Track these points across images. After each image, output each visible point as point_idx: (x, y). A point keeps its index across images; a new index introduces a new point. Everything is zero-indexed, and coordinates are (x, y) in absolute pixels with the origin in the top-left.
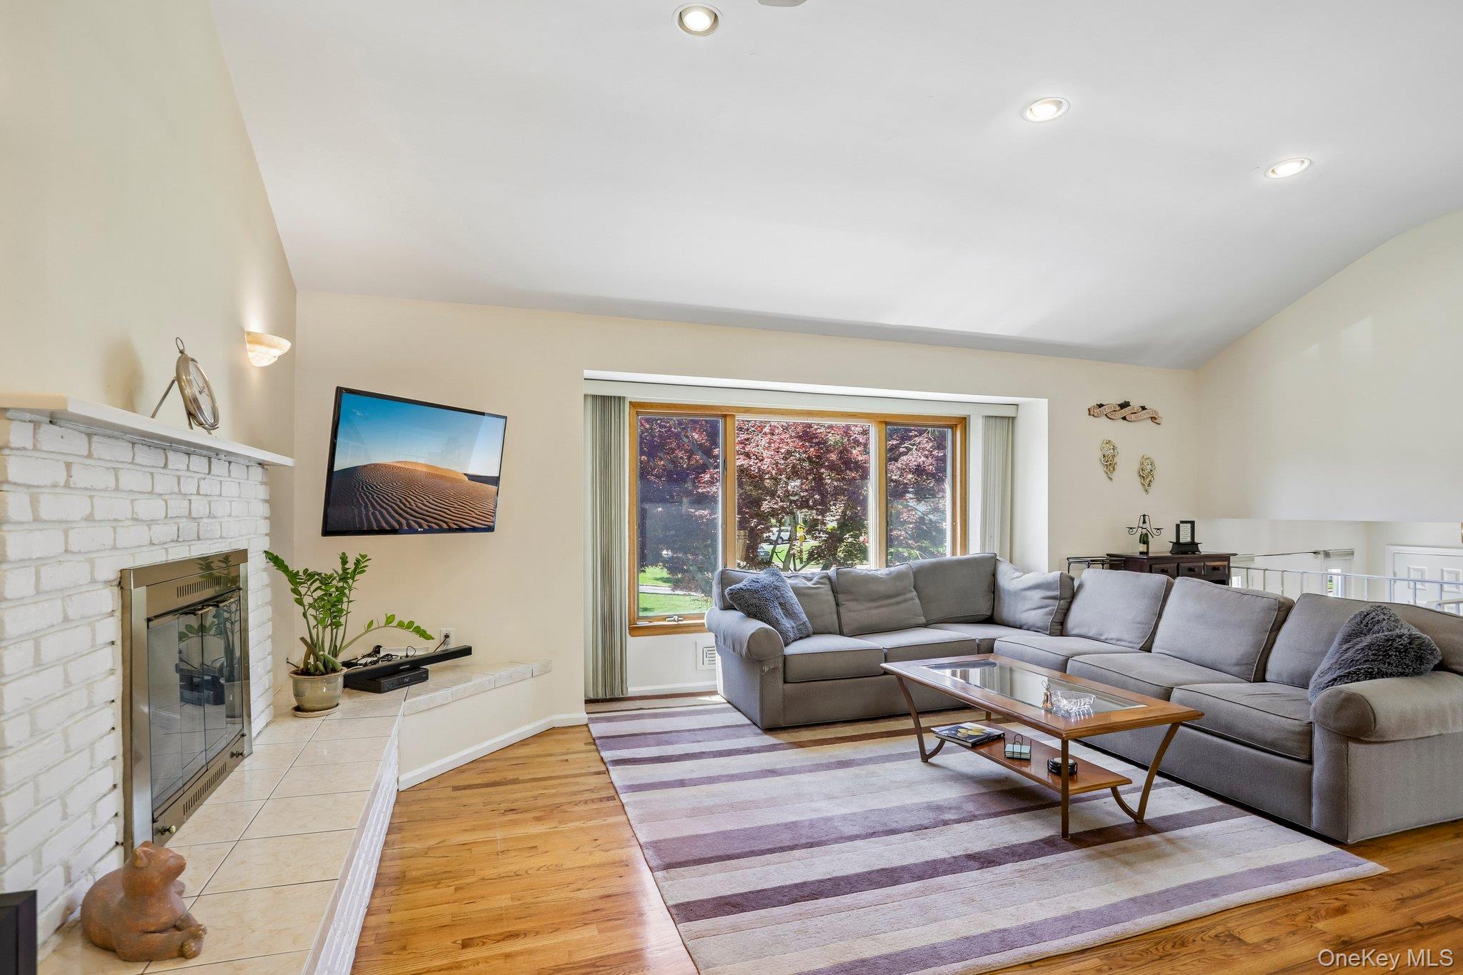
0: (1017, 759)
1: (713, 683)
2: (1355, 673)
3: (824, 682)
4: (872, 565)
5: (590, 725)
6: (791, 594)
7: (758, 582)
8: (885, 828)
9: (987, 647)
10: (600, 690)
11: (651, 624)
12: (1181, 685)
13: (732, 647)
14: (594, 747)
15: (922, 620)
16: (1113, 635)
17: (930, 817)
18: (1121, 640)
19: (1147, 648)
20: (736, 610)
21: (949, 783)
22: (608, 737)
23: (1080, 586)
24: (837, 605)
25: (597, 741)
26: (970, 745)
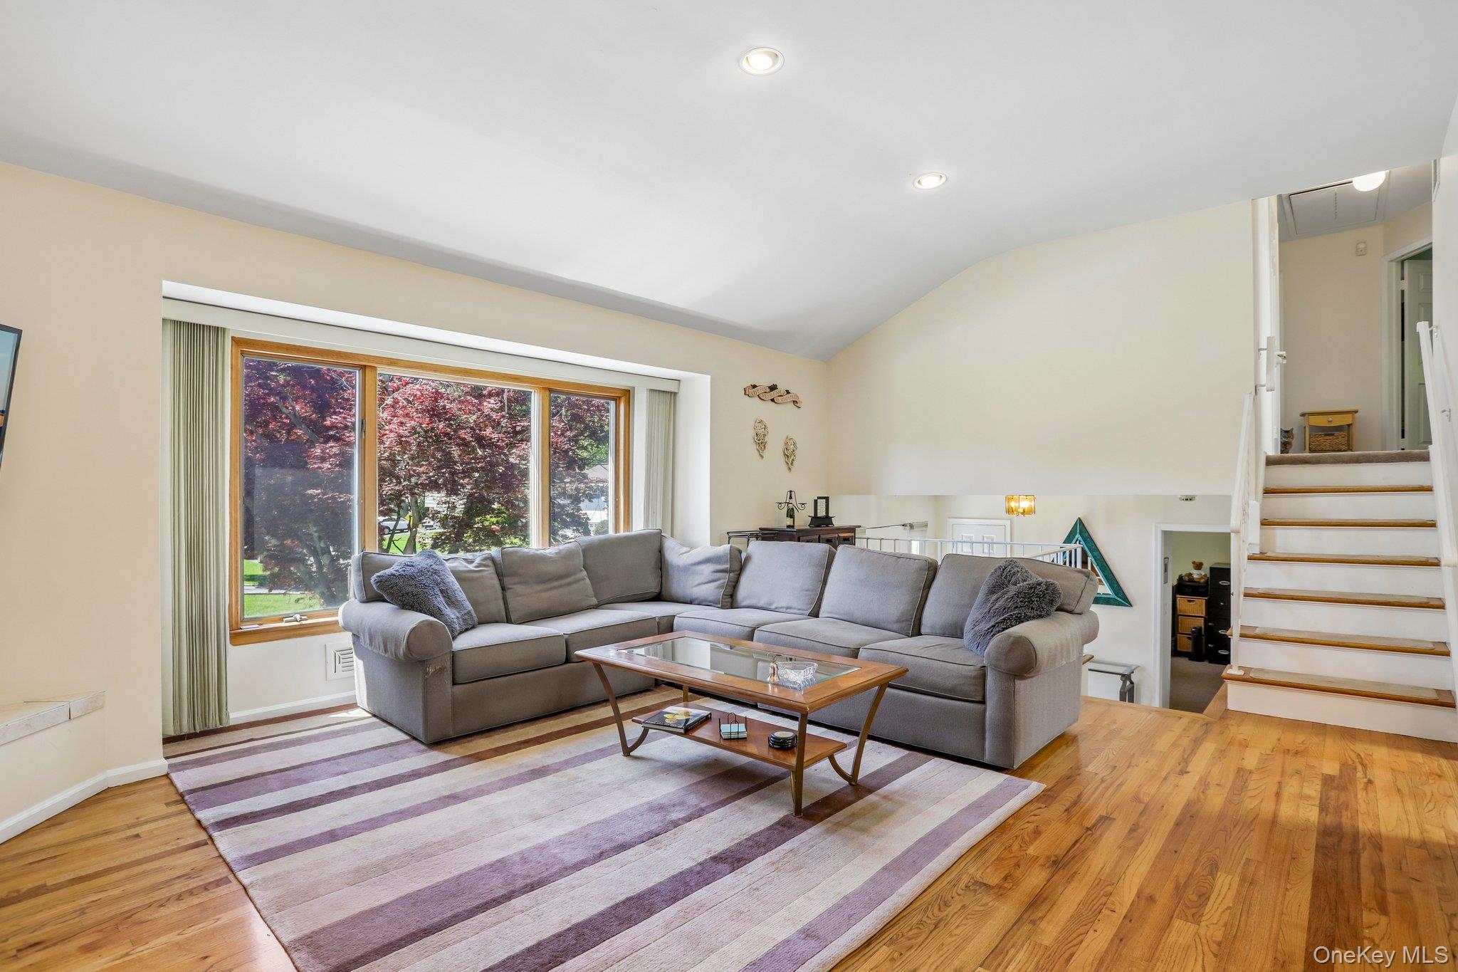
0: (734, 739)
1: (350, 693)
2: (1009, 619)
3: (499, 679)
4: (536, 542)
5: (173, 776)
6: (452, 579)
7: (413, 566)
8: (613, 845)
9: (666, 626)
10: (185, 722)
11: (261, 627)
12: (866, 645)
13: (382, 647)
14: (183, 807)
15: (594, 601)
16: (783, 604)
17: (654, 821)
18: (790, 608)
19: (815, 614)
20: (387, 602)
21: (661, 776)
22: (203, 789)
23: (748, 559)
24: (503, 589)
25: (187, 797)
26: (682, 731)
